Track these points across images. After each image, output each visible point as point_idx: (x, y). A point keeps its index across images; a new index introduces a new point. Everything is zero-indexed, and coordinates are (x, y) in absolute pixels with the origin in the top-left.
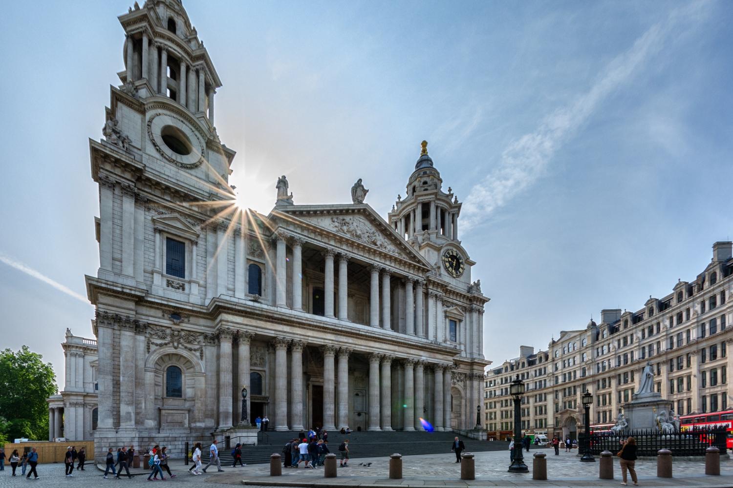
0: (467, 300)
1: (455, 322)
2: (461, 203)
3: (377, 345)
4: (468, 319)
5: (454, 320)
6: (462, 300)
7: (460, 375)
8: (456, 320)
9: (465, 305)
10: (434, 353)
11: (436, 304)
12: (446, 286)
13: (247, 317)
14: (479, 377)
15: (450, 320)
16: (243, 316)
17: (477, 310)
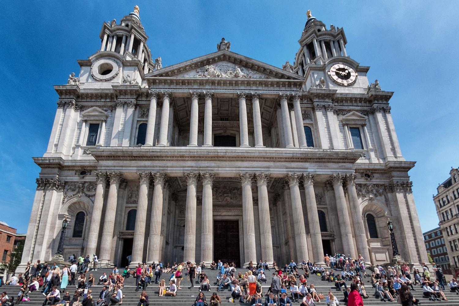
0: (365, 102)
1: (358, 128)
2: (342, 28)
3: (245, 164)
4: (372, 121)
5: (355, 126)
6: (360, 104)
7: (376, 188)
8: (358, 126)
9: (365, 108)
10: (325, 162)
11: (327, 115)
12: (334, 94)
13: (116, 160)
14: (402, 185)
15: (350, 128)
16: (113, 160)
17: (380, 109)
